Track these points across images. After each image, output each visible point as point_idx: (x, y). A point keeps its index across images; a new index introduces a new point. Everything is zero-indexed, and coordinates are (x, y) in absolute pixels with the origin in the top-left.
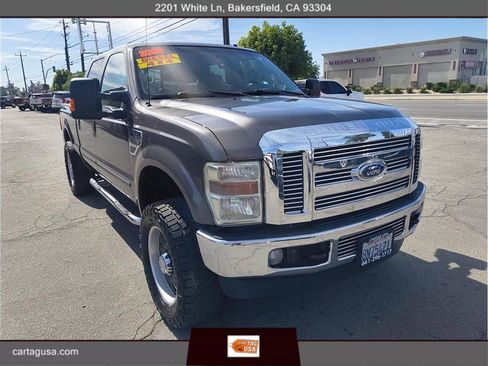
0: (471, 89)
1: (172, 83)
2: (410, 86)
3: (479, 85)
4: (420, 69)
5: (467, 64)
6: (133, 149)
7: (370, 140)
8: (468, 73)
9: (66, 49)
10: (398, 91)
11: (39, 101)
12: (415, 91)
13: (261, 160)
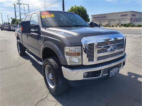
0: (134, 26)
1: (48, 23)
2: (116, 25)
3: (136, 25)
4: (119, 20)
5: (132, 19)
6: (41, 42)
7: (110, 40)
8: (133, 21)
9: (15, 12)
10: (113, 26)
11: (7, 28)
12: (117, 26)
13: (82, 46)
